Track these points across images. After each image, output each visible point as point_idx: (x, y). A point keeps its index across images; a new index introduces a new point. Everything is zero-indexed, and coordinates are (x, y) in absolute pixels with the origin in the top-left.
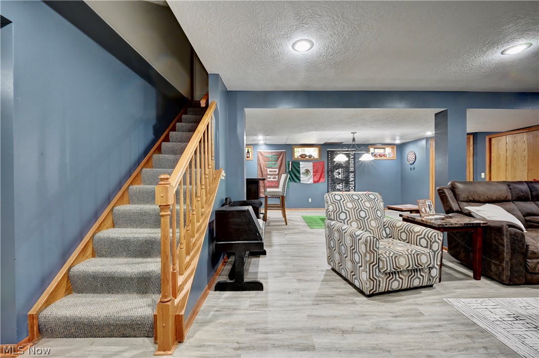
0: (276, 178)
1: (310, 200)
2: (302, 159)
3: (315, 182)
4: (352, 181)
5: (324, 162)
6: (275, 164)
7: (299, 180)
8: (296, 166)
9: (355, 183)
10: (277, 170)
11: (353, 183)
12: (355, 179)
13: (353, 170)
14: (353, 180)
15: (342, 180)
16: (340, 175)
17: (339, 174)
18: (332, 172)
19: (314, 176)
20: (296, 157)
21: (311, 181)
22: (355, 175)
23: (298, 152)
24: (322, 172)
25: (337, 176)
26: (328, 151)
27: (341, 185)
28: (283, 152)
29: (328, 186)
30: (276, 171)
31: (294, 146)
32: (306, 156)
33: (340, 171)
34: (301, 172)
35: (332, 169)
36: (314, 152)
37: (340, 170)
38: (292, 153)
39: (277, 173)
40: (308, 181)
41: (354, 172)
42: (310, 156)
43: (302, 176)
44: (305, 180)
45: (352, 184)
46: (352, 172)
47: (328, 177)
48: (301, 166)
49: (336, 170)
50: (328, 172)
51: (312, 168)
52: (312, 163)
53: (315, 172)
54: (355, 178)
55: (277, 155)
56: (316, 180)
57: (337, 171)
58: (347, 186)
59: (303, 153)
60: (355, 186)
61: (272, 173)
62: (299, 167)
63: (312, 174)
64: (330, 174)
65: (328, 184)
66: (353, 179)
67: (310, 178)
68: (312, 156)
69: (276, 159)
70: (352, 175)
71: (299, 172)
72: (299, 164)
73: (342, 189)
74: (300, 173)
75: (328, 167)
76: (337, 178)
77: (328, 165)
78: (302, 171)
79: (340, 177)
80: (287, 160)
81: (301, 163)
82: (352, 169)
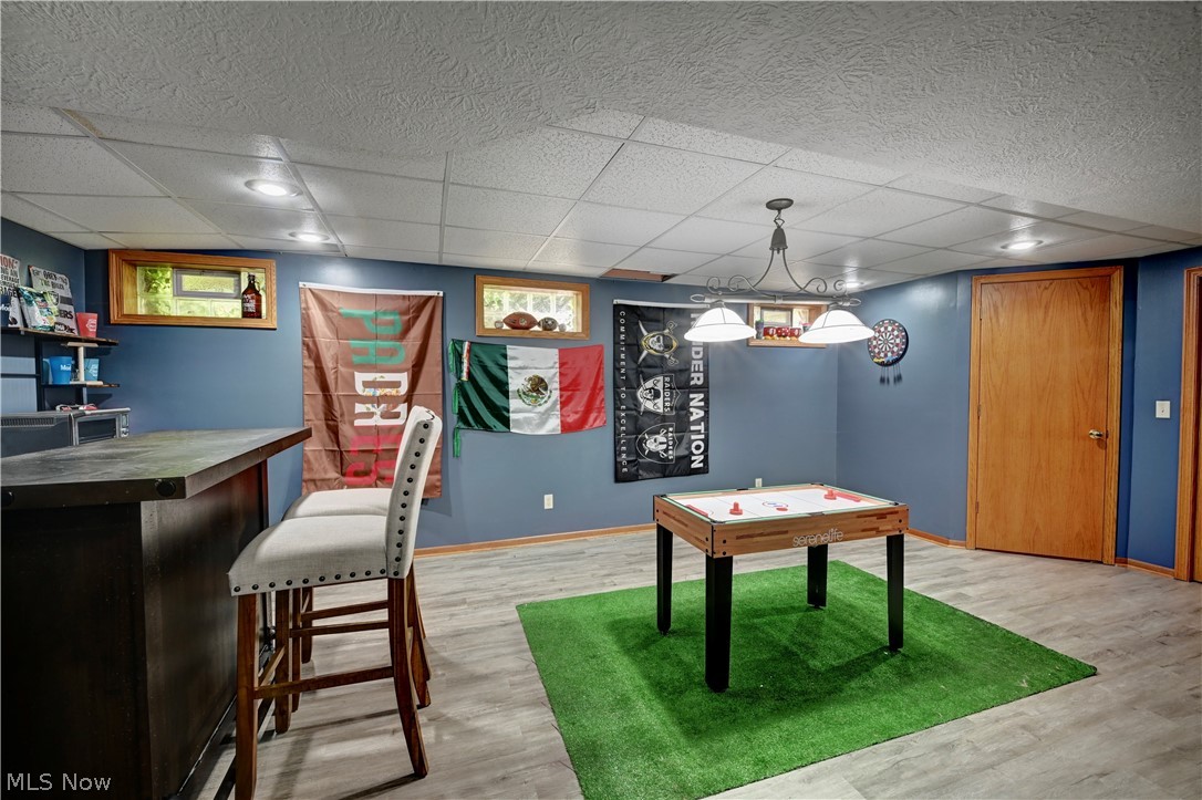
0: (397, 416)
1: (548, 502)
2: (517, 333)
3: (566, 428)
4: (697, 422)
5: (601, 349)
6: (393, 352)
7: (506, 422)
8: (489, 364)
9: (707, 429)
10: (404, 379)
11: (701, 427)
12: (706, 412)
13: (700, 383)
14: (702, 419)
15: (663, 418)
16: (660, 401)
17: (657, 395)
18: (633, 387)
19: (564, 404)
20: (489, 324)
21: (553, 424)
22: (706, 400)
23: (499, 304)
24: (596, 390)
25: (649, 405)
26: (617, 308)
27: (661, 438)
28: (429, 298)
29: (616, 443)
30: (396, 385)
31: (480, 278)
32: (532, 322)
33: (660, 387)
34: (512, 388)
35: (633, 377)
36: (564, 311)
37: (659, 382)
38: (475, 307)
39: (404, 389)
40: (542, 423)
41: (704, 388)
42: (548, 325)
43: (514, 403)
44: (528, 421)
45: (699, 432)
46: (697, 389)
47: (617, 408)
48: (510, 363)
49: (645, 380)
50: (616, 387)
51: (556, 370)
52: (556, 351)
53: (569, 389)
54: (706, 409)
55: (402, 313)
56: (571, 419)
57: (649, 384)
58: (680, 439)
59: (522, 310)
60: (706, 441)
61: (379, 392)
62: (504, 369)
63: (556, 394)
64: (623, 396)
65: (616, 433)
66: (702, 413)
67: (547, 411)
68: (554, 322)
69: (399, 329)
70: (697, 399)
71: (502, 387)
72: (505, 356)
73: (666, 451)
74: (506, 394)
75: (616, 369)
76: (647, 412)
77: (616, 359)
78: (516, 382)
79: (658, 406)
80: (451, 334)
81: (511, 351)
82: (697, 379)
